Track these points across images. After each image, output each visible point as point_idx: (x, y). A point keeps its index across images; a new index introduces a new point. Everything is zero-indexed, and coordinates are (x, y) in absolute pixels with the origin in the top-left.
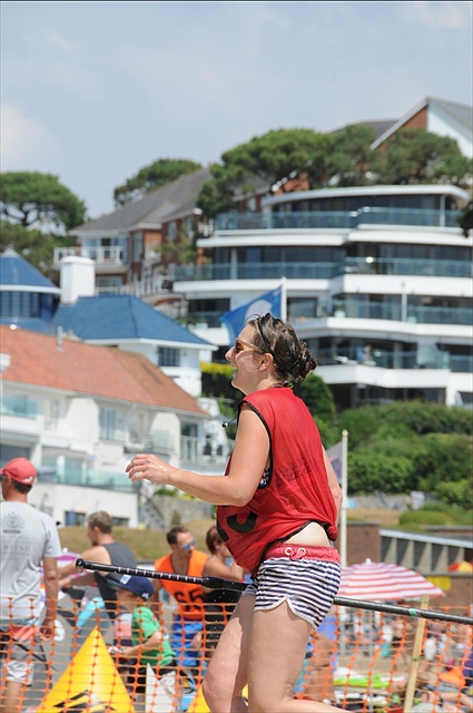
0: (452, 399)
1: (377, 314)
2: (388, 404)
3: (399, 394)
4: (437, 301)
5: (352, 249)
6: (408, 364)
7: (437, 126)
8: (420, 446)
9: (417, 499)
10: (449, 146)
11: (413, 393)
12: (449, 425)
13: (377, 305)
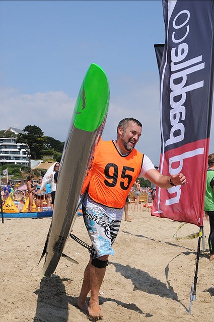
0: (16, 163)
1: (6, 153)
2: (8, 164)
3: (9, 163)
4: (13, 151)
5: (2, 145)
6: (10, 159)
7: (12, 130)
8: (13, 169)
9: (13, 175)
10: (14, 133)
11: (11, 163)
12: (16, 166)
13: (6, 152)
